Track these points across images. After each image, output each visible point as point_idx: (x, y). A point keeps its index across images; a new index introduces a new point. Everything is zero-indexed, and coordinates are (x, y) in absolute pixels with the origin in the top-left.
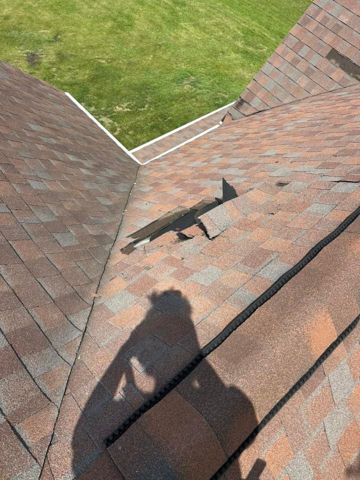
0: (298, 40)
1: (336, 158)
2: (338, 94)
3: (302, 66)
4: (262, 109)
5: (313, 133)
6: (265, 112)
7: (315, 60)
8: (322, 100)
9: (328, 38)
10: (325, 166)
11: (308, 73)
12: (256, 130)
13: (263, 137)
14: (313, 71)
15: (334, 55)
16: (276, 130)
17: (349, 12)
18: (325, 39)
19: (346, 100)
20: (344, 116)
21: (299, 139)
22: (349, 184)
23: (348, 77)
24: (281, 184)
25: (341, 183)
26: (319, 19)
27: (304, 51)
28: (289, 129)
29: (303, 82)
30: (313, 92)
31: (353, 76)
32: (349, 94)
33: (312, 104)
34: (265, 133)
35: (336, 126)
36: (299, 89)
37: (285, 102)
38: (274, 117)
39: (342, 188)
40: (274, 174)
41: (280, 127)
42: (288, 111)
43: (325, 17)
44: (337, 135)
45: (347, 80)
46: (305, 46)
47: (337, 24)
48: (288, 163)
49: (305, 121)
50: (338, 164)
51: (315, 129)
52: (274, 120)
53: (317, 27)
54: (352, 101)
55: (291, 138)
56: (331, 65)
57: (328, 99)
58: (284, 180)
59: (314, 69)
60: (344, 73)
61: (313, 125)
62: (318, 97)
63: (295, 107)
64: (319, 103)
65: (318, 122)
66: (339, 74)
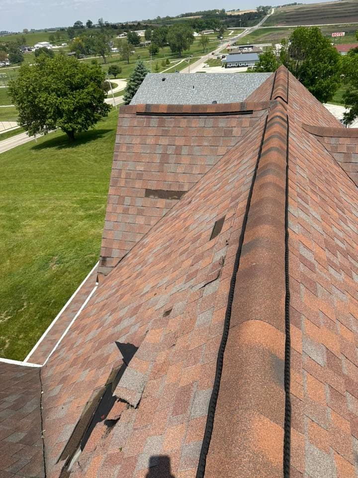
0: (118, 197)
1: (194, 266)
2: (170, 215)
3: (132, 210)
4: (123, 255)
5: (169, 255)
6: (128, 256)
7: (140, 202)
8: (162, 225)
9: (138, 184)
10: (190, 277)
11: (140, 213)
12: (127, 275)
13: (137, 277)
14: (143, 210)
15: (149, 193)
16: (142, 267)
17: (141, 163)
18: (137, 186)
19: (177, 217)
20: (183, 230)
21: (162, 265)
22: (212, 283)
23: (168, 201)
24: (167, 313)
25: (207, 286)
26: (123, 176)
27: (128, 201)
28: (151, 260)
29: (141, 220)
30: (153, 223)
31: (171, 199)
32: (178, 211)
33: (157, 231)
34: (135, 274)
35: (181, 241)
36: (141, 227)
37: (137, 240)
38: (135, 256)
39: (209, 290)
40: (157, 307)
41: (143, 263)
42: (144, 246)
43: (127, 173)
44: (185, 247)
45: (170, 203)
46: (126, 197)
47: (138, 174)
48: (163, 290)
49: (159, 248)
50: (197, 270)
51: (168, 251)
52: (136, 259)
53: (126, 182)
54: (181, 216)
55: (156, 268)
56: (152, 199)
57: (166, 222)
58: (167, 308)
59: (142, 208)
60: (165, 200)
61: (166, 248)
62: (158, 225)
63: (146, 240)
64: (161, 229)
65: (168, 244)
66: (161, 202)
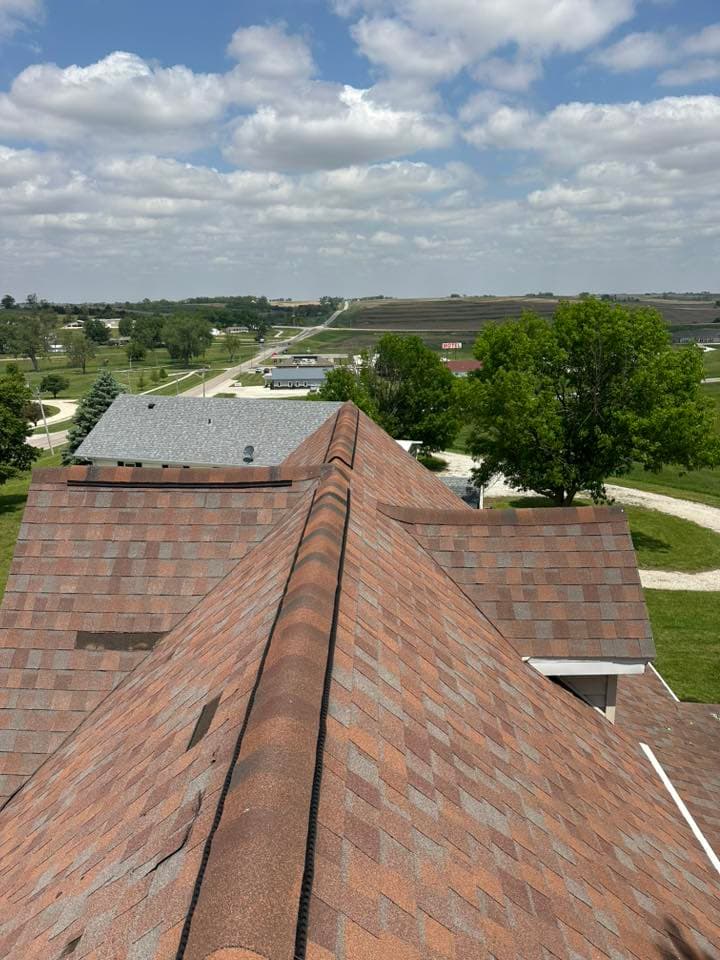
0: (14, 651)
1: (147, 817)
2: (129, 685)
3: (45, 680)
4: (15, 789)
5: (105, 789)
6: (24, 791)
7: (62, 661)
8: (106, 712)
9: (62, 623)
10: (135, 845)
11: (62, 684)
12: (11, 845)
13: (31, 848)
14: (69, 679)
15: (84, 639)
16: (48, 819)
17: (71, 578)
18: (58, 626)
19: (140, 692)
20: (145, 723)
21: (85, 816)
22: (171, 860)
23: (126, 654)
24: (72, 944)
25: (160, 868)
26: (29, 605)
27: (35, 659)
28: (68, 802)
29: (63, 701)
30: (89, 705)
31: (135, 649)
32: (142, 678)
33: (96, 726)
34: (29, 840)
35: (136, 751)
36: (62, 717)
37: (50, 749)
38: (41, 789)
39: (165, 875)
40: (52, 933)
41: (52, 808)
42: (62, 764)
43: (38, 600)
44: (139, 768)
45: (130, 659)
46: (32, 652)
47: (62, 600)
48: (77, 881)
49: (91, 768)
50: (151, 827)
51: (108, 776)
52: (42, 798)
53: (34, 618)
54: (148, 690)
55: (75, 822)
56: (91, 652)
57: (117, 702)
58: (73, 932)
59: (68, 673)
60: (119, 653)
61: (104, 770)
62: (103, 708)
63: (73, 747)
64: (106, 719)
65: (110, 758)
66: (112, 659)
